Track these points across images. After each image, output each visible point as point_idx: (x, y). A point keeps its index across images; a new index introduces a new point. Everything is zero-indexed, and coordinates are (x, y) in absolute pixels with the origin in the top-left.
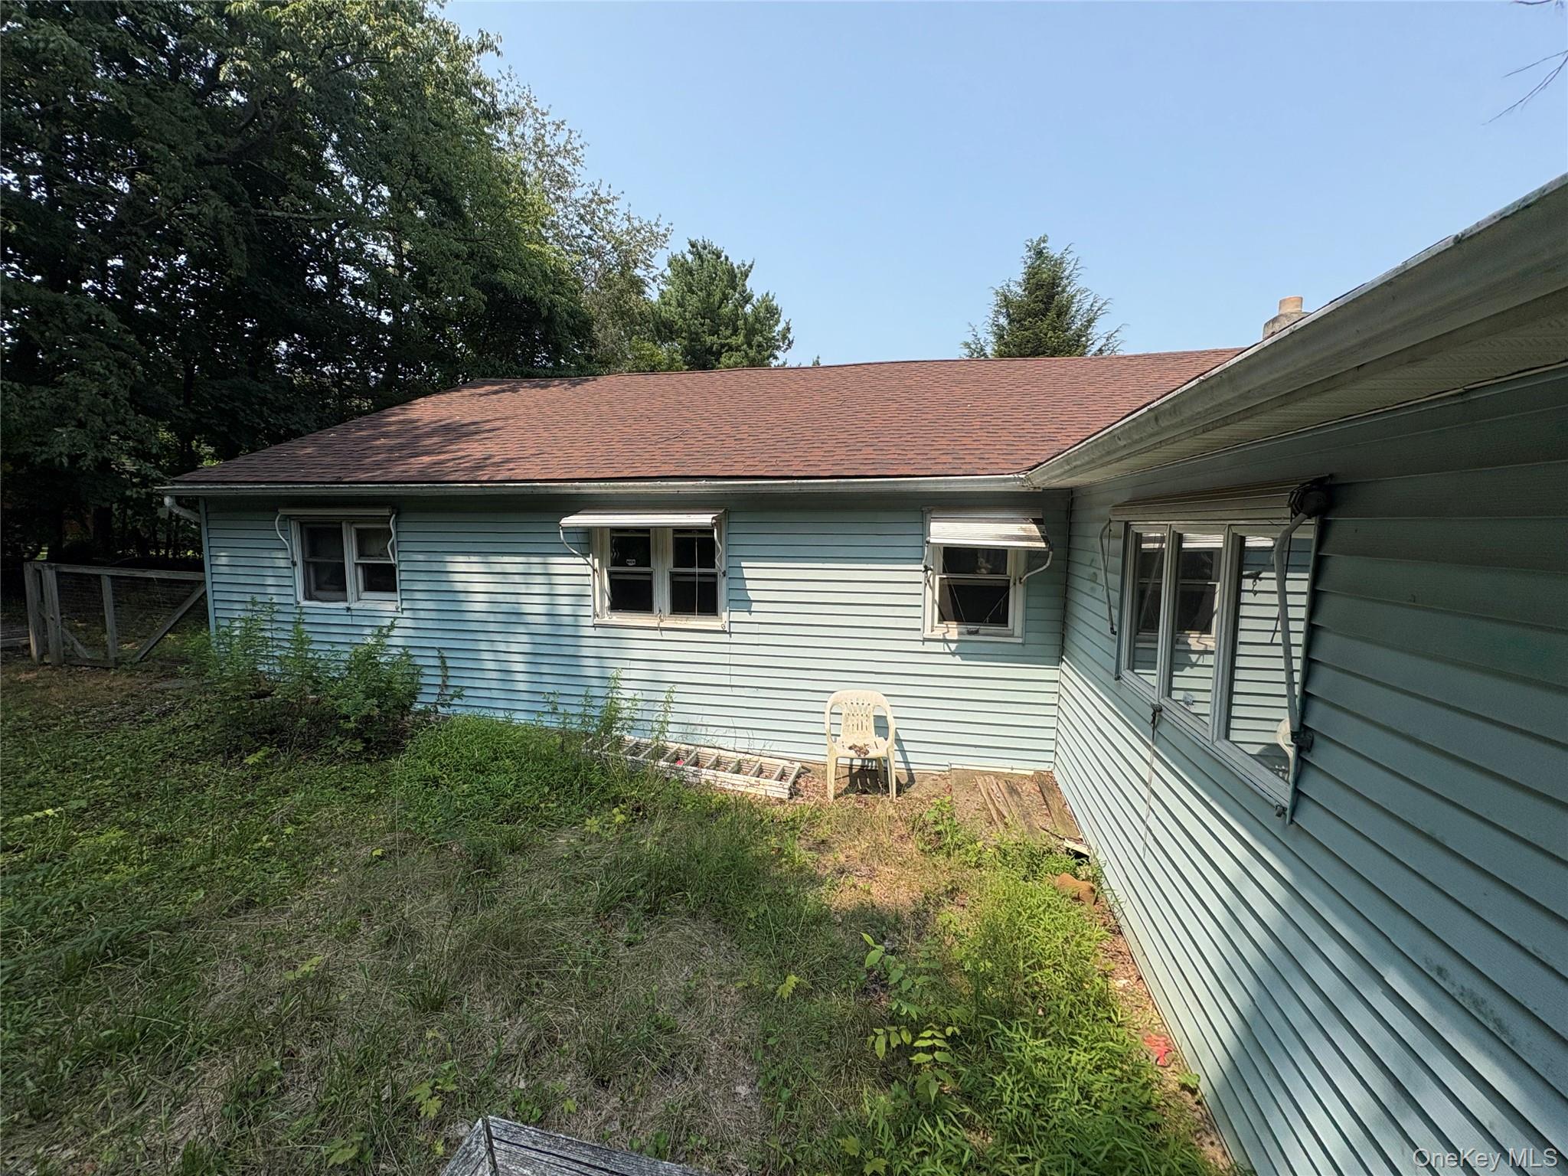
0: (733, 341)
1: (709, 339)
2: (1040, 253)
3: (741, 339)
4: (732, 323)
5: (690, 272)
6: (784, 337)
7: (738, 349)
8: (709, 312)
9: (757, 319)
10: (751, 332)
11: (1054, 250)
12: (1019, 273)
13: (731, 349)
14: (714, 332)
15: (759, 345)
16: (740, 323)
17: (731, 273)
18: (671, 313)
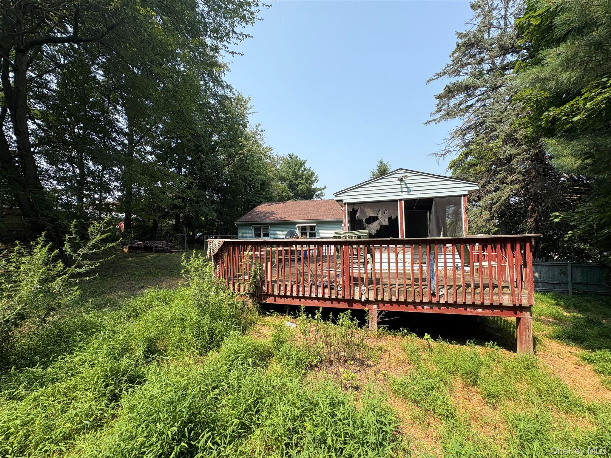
0: (302, 182)
1: (295, 182)
2: (381, 162)
3: (304, 181)
4: (302, 177)
5: (289, 163)
6: (316, 179)
7: (303, 184)
8: (295, 174)
9: (309, 176)
10: (307, 179)
11: (385, 162)
12: (377, 167)
13: (301, 184)
14: (296, 180)
15: (310, 183)
16: (304, 177)
17: (301, 163)
18: (283, 174)
